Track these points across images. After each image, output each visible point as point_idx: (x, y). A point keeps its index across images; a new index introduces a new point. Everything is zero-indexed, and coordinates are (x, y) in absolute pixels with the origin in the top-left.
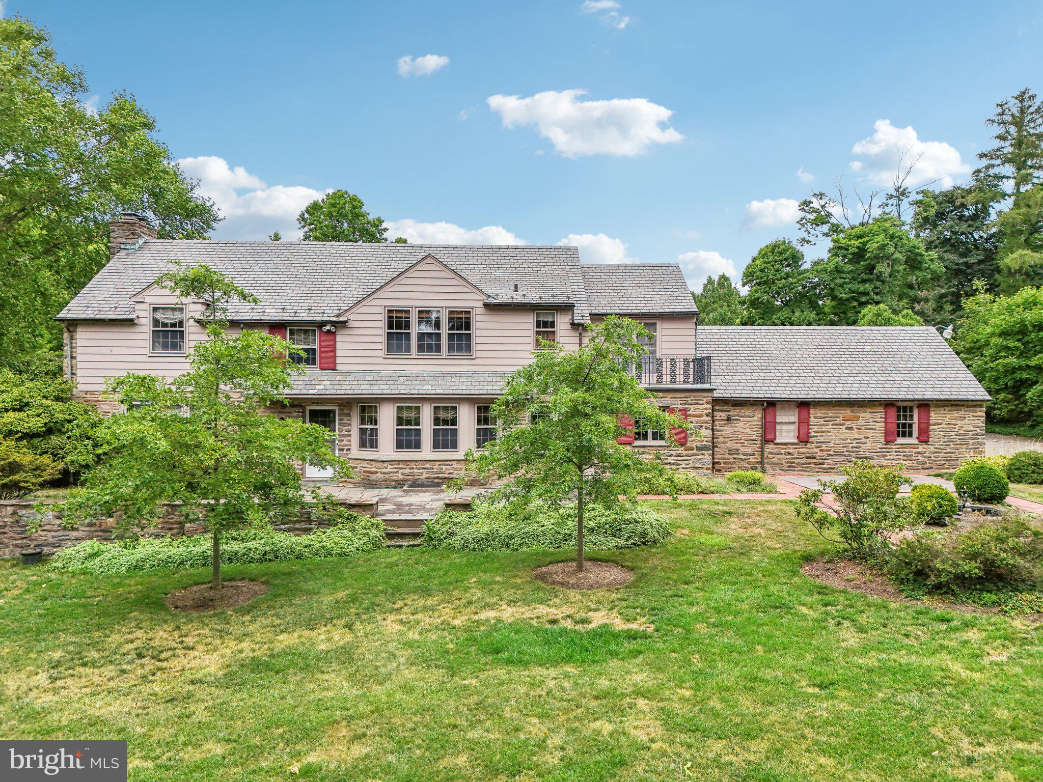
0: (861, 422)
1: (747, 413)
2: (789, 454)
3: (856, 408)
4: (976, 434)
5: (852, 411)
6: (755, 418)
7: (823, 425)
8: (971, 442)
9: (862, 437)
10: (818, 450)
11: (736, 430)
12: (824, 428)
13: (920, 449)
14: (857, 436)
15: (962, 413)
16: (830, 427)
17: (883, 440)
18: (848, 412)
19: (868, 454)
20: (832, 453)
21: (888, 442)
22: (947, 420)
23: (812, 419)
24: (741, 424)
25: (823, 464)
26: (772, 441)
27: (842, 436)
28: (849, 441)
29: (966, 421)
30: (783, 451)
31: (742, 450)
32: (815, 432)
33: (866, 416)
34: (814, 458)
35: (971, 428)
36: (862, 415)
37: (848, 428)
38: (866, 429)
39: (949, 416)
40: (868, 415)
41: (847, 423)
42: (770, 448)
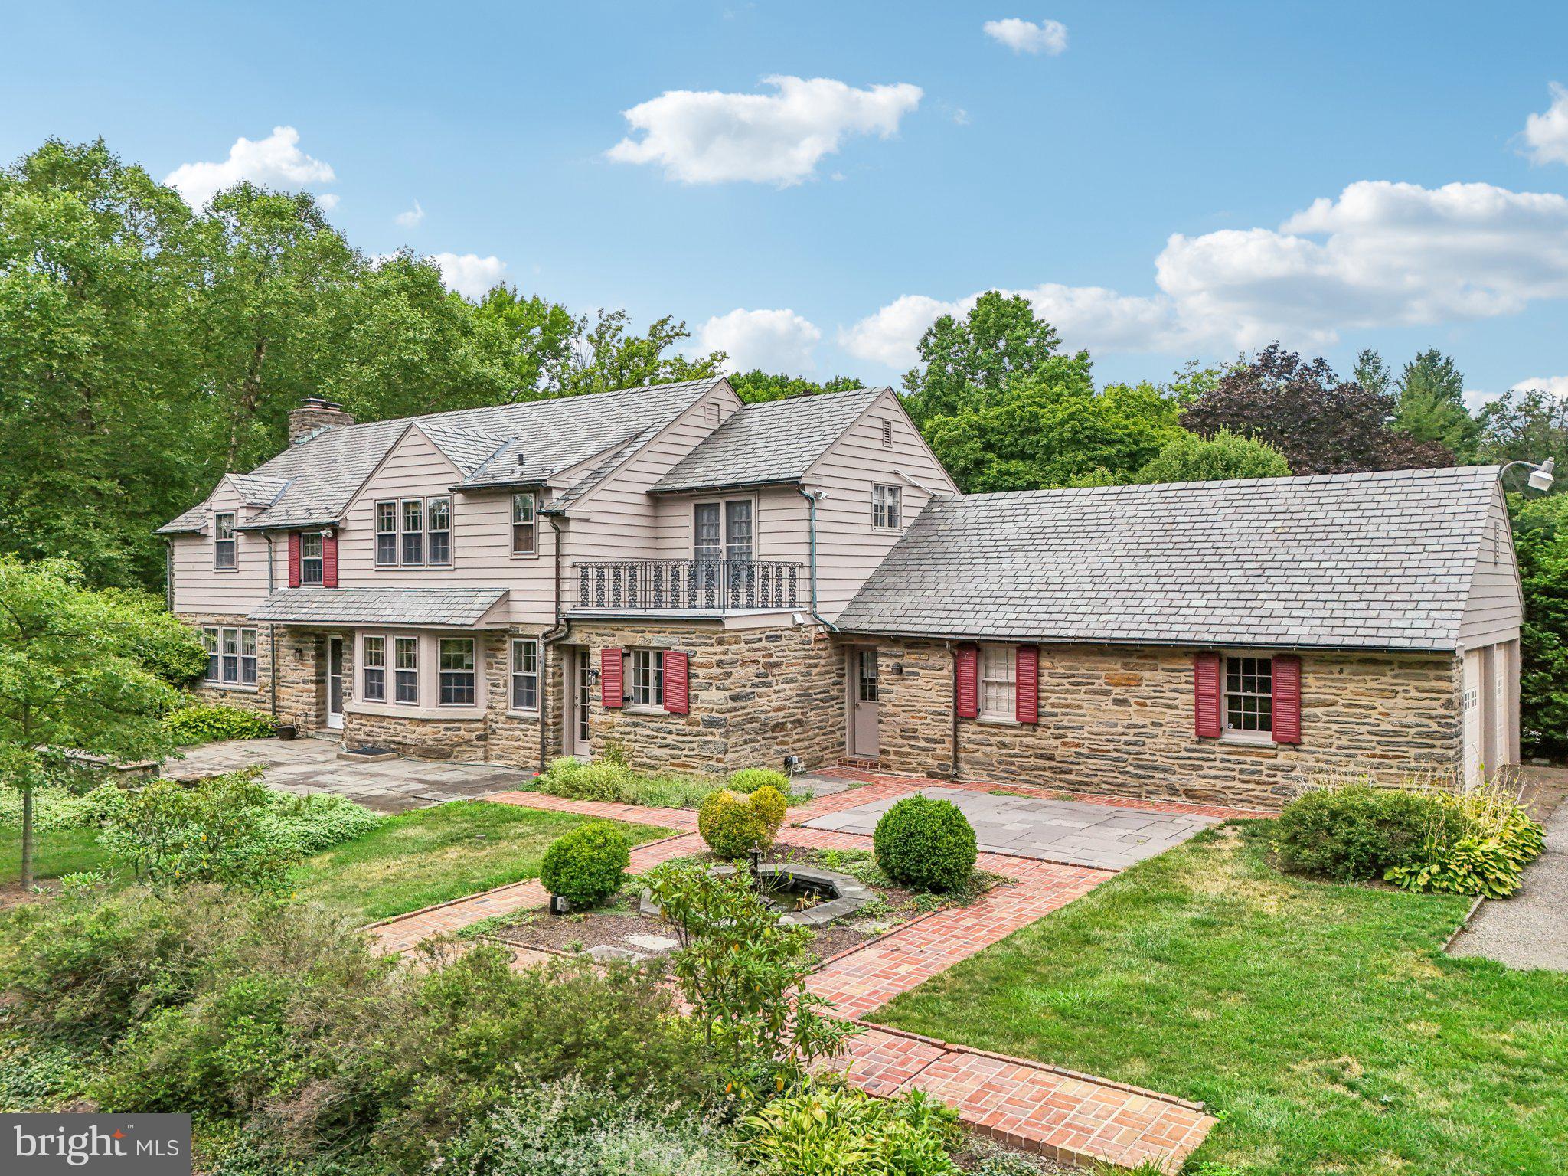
0: (1145, 690)
1: (930, 663)
2: (1004, 745)
3: (1133, 660)
4: (1428, 735)
5: (1125, 666)
6: (944, 672)
7: (1067, 692)
8: (1413, 752)
9: (1148, 721)
10: (1058, 742)
11: (913, 691)
12: (1070, 699)
13: (1280, 760)
14: (1137, 720)
15: (1387, 680)
16: (1082, 696)
17: (1192, 732)
18: (1115, 668)
19: (1160, 761)
20: (1085, 751)
21: (1202, 737)
22: (1347, 696)
23: (1045, 679)
24: (921, 682)
25: (1069, 772)
26: (972, 718)
27: (1105, 718)
28: (1120, 730)
29: (1399, 701)
30: (993, 740)
31: (922, 731)
32: (1053, 706)
33: (1154, 678)
34: (1051, 758)
35: (1412, 719)
36: (1147, 674)
37: (1117, 702)
38: (1155, 705)
39: (1351, 686)
40: (1159, 676)
41: (1117, 690)
42: (968, 731)
